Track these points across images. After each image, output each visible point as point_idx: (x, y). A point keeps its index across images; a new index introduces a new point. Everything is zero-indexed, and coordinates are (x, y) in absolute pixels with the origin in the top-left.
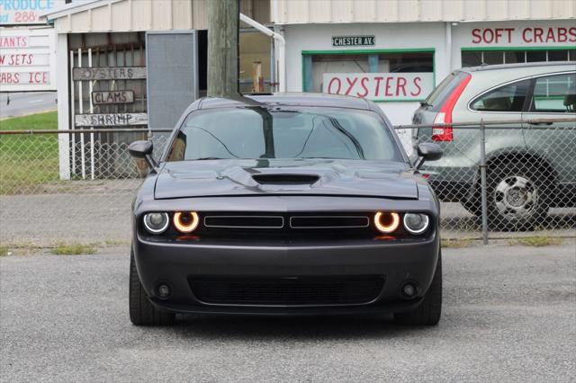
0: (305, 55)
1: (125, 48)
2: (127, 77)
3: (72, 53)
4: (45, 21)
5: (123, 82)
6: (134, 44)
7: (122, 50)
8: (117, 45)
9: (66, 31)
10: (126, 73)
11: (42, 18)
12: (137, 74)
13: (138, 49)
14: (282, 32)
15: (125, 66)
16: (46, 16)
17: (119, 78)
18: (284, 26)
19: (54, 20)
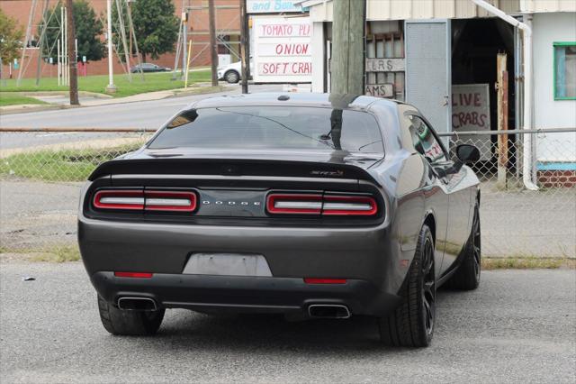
0: (557, 47)
1: (386, 38)
2: (386, 70)
3: (328, 42)
4: (299, 9)
5: (383, 75)
6: (395, 35)
7: (381, 40)
8: (376, 35)
9: (322, 19)
10: (386, 65)
11: (296, 5)
12: (397, 65)
13: (399, 39)
14: (530, 22)
15: (385, 58)
16: (300, 4)
17: (378, 70)
18: (533, 15)
19: (309, 7)
